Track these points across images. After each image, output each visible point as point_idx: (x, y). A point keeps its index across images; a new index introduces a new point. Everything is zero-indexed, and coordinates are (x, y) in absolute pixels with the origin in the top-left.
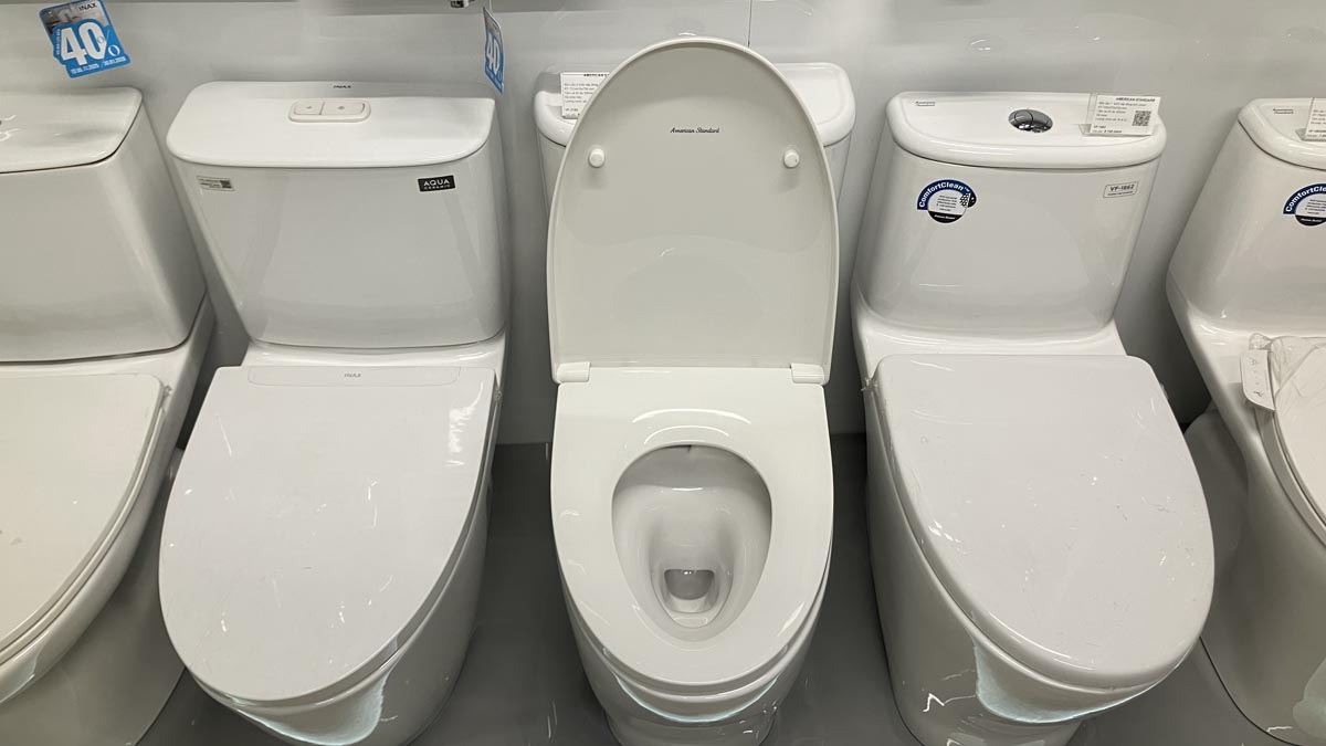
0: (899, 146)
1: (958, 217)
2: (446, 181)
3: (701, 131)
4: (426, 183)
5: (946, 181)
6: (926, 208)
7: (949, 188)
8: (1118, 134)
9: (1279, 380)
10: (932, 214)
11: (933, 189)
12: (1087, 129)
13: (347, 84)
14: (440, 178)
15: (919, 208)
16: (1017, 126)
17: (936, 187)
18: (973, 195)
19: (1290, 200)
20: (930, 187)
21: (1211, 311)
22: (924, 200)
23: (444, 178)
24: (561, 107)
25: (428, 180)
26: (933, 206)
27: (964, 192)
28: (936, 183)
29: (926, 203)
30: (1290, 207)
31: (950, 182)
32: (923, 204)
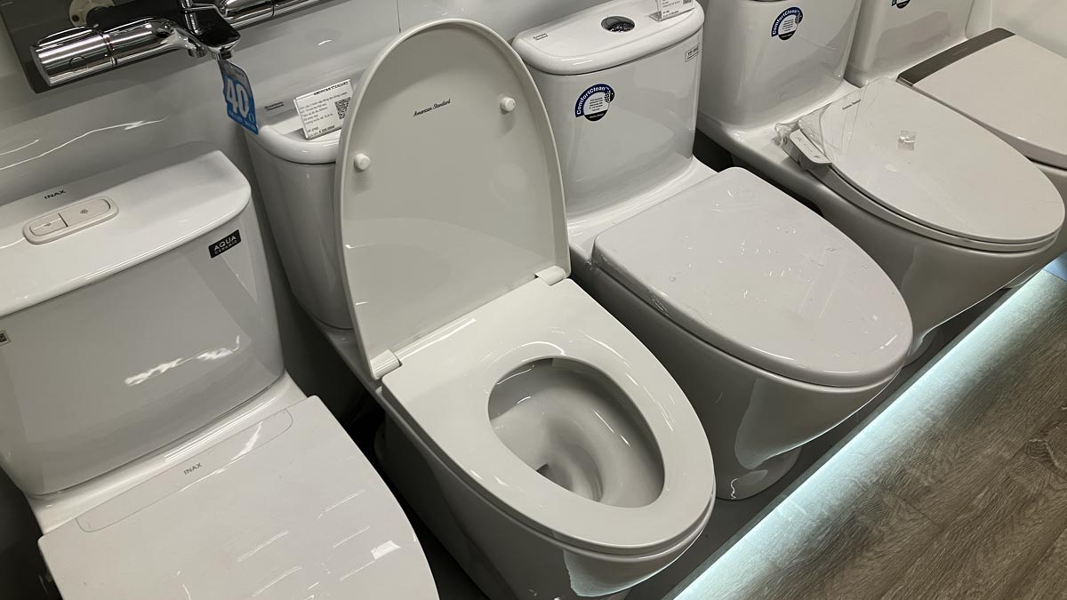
0: (544, 72)
1: (605, 112)
2: (234, 238)
3: (436, 106)
4: (217, 247)
5: (592, 87)
6: (582, 114)
7: (596, 92)
8: (676, 14)
9: (819, 143)
10: (588, 117)
11: (585, 97)
12: (658, 16)
13: (57, 190)
14: (227, 238)
15: (577, 116)
16: (609, 29)
17: (586, 94)
18: (612, 91)
19: (774, 27)
20: (582, 96)
21: (738, 121)
22: (579, 108)
23: (231, 236)
24: (302, 130)
25: (217, 244)
26: (587, 112)
27: (606, 91)
28: (586, 92)
29: (582, 110)
30: (775, 32)
31: (595, 86)
32: (579, 111)
